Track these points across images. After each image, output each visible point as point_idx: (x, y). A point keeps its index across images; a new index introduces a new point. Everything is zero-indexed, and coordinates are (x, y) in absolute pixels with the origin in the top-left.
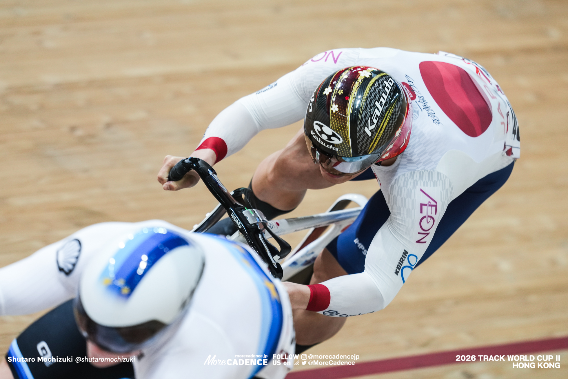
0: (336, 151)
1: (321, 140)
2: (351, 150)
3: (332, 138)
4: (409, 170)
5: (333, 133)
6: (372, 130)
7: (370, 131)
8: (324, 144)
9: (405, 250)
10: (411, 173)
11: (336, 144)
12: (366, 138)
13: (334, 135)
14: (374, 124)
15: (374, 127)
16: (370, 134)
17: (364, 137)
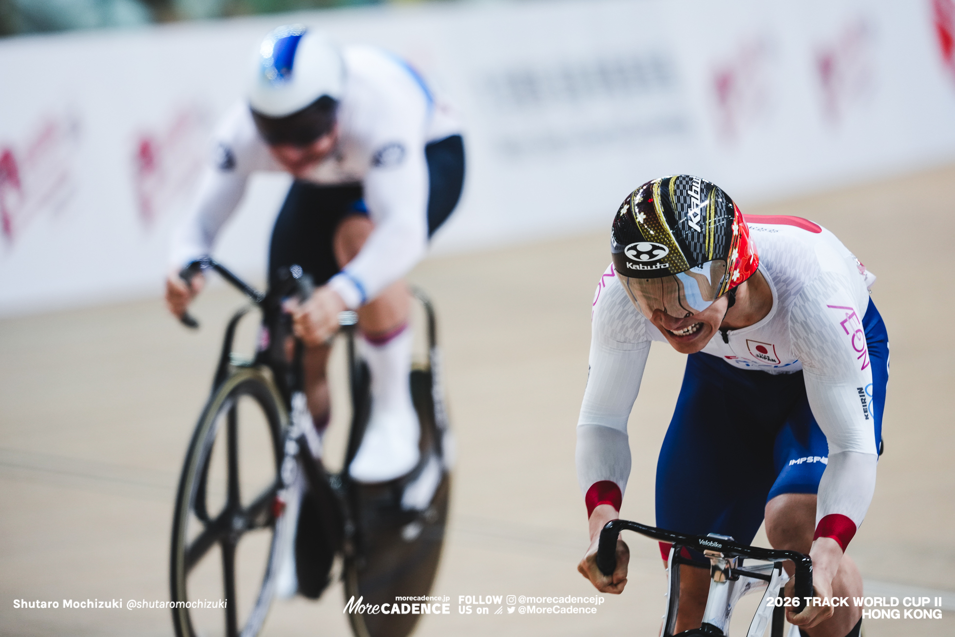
0: (667, 268)
1: (642, 265)
2: (685, 258)
3: (655, 252)
4: (795, 294)
5: (652, 245)
6: (699, 222)
7: (697, 224)
8: (649, 268)
9: (858, 389)
10: (800, 295)
11: (662, 258)
12: (696, 234)
13: (655, 248)
14: (698, 215)
15: (699, 219)
16: (698, 229)
17: (693, 233)
